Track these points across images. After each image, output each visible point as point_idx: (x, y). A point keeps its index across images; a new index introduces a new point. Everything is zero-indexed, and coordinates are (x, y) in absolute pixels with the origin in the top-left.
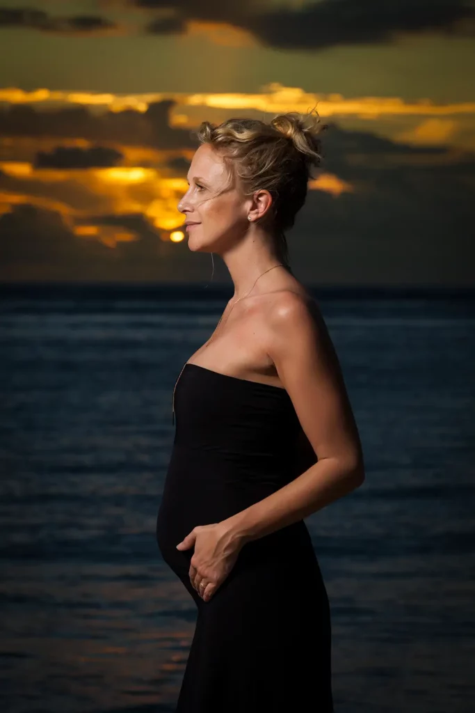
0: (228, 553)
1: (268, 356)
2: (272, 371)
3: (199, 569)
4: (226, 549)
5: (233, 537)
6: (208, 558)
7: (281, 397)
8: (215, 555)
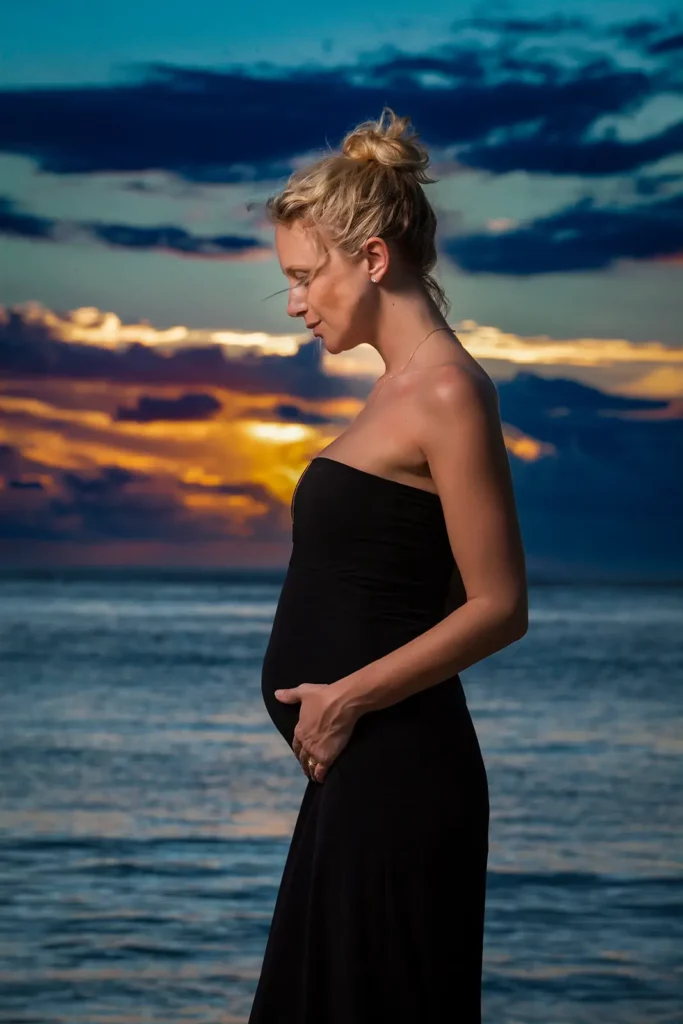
0: (337, 727)
1: (421, 451)
2: (424, 470)
3: (304, 743)
4: (334, 723)
5: (343, 707)
6: (313, 732)
7: (431, 505)
8: (322, 729)
